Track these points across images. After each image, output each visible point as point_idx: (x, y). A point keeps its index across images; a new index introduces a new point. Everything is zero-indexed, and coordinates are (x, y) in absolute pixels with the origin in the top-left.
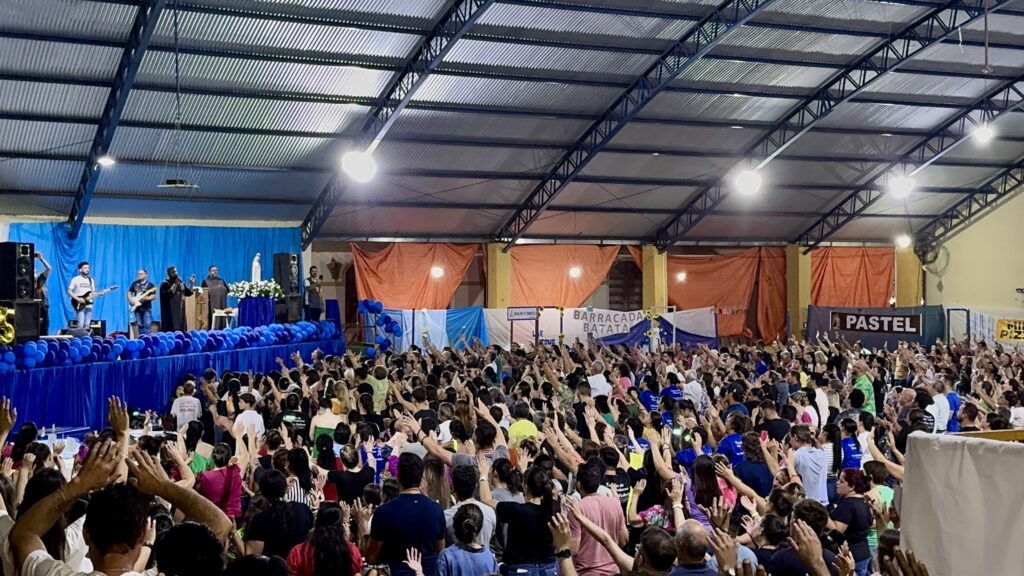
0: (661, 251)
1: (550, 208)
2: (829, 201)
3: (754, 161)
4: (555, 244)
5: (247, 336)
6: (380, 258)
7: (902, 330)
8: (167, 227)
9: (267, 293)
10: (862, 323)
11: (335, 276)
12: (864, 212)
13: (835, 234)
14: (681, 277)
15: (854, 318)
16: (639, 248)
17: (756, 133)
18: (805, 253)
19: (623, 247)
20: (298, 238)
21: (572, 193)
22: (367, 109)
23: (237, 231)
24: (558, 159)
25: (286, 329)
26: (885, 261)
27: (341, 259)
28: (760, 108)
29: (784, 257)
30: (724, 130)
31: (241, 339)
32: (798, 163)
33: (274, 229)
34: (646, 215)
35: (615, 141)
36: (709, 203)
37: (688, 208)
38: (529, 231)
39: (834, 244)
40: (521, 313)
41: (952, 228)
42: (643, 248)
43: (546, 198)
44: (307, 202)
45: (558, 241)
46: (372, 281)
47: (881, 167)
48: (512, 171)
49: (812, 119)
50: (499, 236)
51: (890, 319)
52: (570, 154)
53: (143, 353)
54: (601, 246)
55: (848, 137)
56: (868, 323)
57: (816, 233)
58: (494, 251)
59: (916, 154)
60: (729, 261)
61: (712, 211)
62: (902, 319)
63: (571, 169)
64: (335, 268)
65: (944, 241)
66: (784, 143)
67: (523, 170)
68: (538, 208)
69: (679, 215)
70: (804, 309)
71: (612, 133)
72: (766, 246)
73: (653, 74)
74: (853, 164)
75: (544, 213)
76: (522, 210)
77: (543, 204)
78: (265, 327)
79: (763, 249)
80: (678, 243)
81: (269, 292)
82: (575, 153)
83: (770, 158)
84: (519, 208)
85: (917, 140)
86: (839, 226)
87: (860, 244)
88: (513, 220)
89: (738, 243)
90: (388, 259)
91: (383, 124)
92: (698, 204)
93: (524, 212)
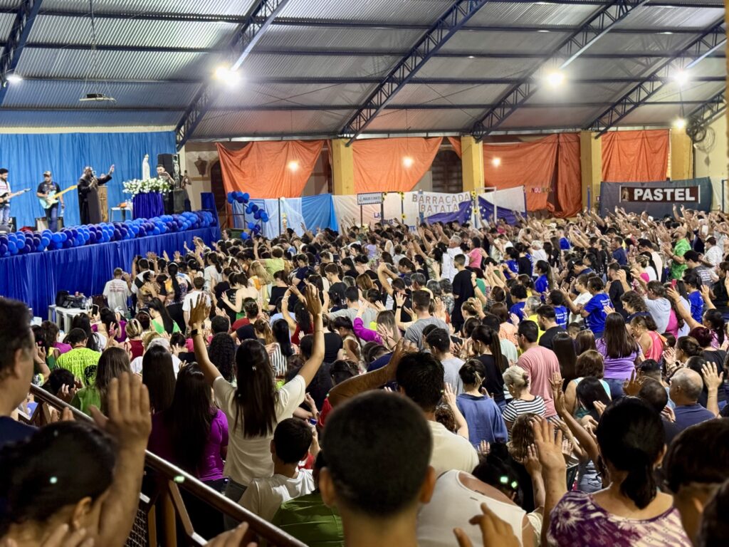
0: (477, 141)
1: (388, 107)
2: (617, 92)
3: (560, 60)
4: (389, 138)
5: (144, 226)
6: (241, 155)
7: (683, 199)
8: (61, 134)
9: (157, 189)
10: (647, 195)
11: (202, 171)
12: (649, 100)
13: (621, 121)
14: (497, 162)
15: (641, 191)
16: (458, 138)
17: (561, 36)
18: (596, 138)
19: (445, 139)
20: (173, 141)
21: (408, 93)
22: (235, 26)
23: (121, 136)
24: (396, 64)
25: (174, 220)
26: (661, 142)
27: (206, 157)
28: (565, 14)
29: (579, 141)
30: (533, 34)
31: (140, 228)
32: (596, 60)
33: (152, 133)
34: (466, 110)
35: (447, 46)
36: (520, 98)
37: (501, 103)
38: (369, 127)
39: (620, 129)
40: (369, 199)
41: (718, 111)
42: (462, 138)
43: (384, 98)
44: (181, 109)
45: (391, 135)
46: (237, 176)
47: (664, 60)
48: (354, 76)
49: (612, 22)
50: (343, 132)
51: (672, 190)
52: (405, 59)
53: (66, 245)
54: (427, 138)
55: (637, 36)
56: (653, 195)
57: (606, 120)
58: (338, 146)
59: (693, 49)
60: (533, 147)
61: (522, 105)
62: (683, 190)
63: (407, 73)
64: (201, 165)
65: (711, 123)
66: (586, 44)
67: (363, 75)
68: (377, 107)
69: (494, 109)
70: (597, 185)
71: (444, 41)
72: (563, 133)
74: (640, 59)
75: (382, 112)
76: (362, 110)
77: (381, 105)
78: (157, 218)
79: (561, 135)
80: (492, 133)
81: (159, 188)
82: (410, 58)
83: (574, 57)
84: (359, 108)
85: (694, 37)
86: (626, 113)
87: (640, 128)
88: (355, 117)
89: (539, 130)
90: (249, 156)
91: (250, 39)
92: (510, 99)
93: (365, 112)
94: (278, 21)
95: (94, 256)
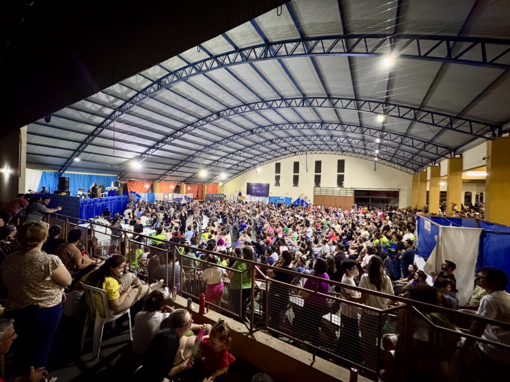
0: (185, 184)
1: (170, 176)
2: (212, 177)
3: (205, 170)
4: (168, 182)
6: (132, 183)
8: (85, 175)
9: (115, 189)
10: (216, 196)
12: (216, 179)
14: (188, 188)
16: (181, 183)
17: (205, 166)
18: (206, 185)
19: (178, 183)
20: (116, 178)
21: (175, 173)
22: (139, 154)
23: (102, 176)
24: (173, 167)
25: (119, 197)
26: (217, 187)
28: (208, 162)
29: (203, 185)
30: (201, 165)
32: (211, 171)
33: (111, 176)
34: (184, 178)
35: (185, 165)
36: (195, 176)
37: (191, 177)
38: (164, 179)
39: (210, 184)
41: (227, 182)
43: (169, 174)
44: (119, 171)
46: (131, 187)
47: (220, 172)
48: (163, 168)
49: (215, 165)
50: (157, 180)
52: (175, 166)
53: (94, 203)
54: (175, 182)
55: (218, 168)
57: (209, 182)
58: (156, 183)
59: (226, 171)
60: (195, 186)
61: (196, 178)
63: (175, 169)
66: (210, 168)
67: (165, 168)
68: (167, 175)
69: (189, 178)
70: (206, 194)
72: (200, 184)
73: (195, 154)
74: (217, 172)
78: (115, 196)
80: (188, 183)
82: (177, 166)
83: (207, 170)
84: (162, 175)
86: (212, 181)
87: (213, 184)
88: (161, 177)
89: (196, 183)
90: (134, 183)
91: (144, 158)
92: (193, 176)
93: (164, 176)
94: (152, 155)
95: (101, 205)
